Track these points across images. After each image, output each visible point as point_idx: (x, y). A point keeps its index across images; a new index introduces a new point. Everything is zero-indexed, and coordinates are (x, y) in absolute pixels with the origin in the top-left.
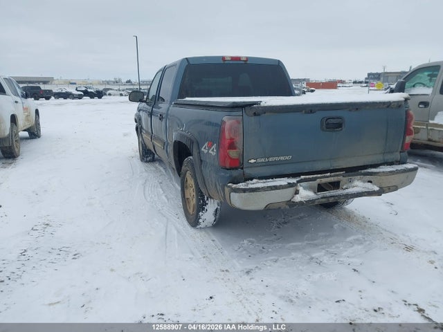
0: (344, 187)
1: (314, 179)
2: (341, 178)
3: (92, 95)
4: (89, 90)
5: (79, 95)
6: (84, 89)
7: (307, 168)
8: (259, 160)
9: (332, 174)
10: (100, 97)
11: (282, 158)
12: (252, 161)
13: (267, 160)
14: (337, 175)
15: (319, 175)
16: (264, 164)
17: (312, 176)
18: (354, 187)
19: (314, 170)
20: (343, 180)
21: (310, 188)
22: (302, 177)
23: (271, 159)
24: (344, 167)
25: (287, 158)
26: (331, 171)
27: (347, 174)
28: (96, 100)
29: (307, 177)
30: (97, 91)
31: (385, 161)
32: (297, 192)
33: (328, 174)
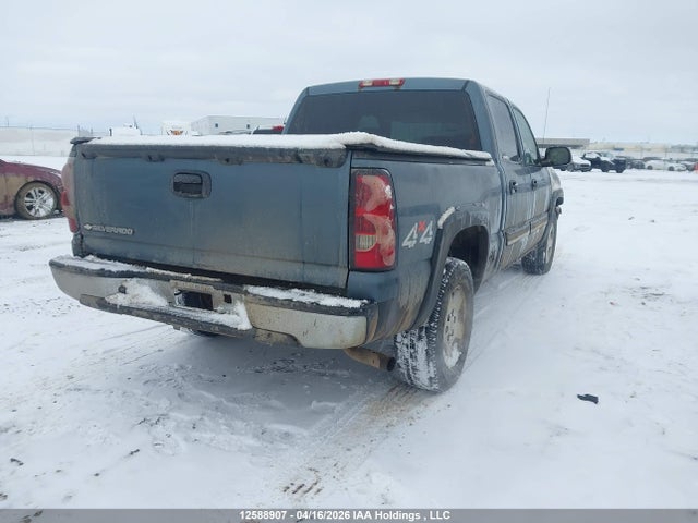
0: (220, 309)
1: (167, 279)
3: (605, 167)
4: (603, 159)
5: (583, 165)
6: (594, 156)
7: (158, 255)
8: (95, 228)
9: (195, 277)
10: (620, 171)
11: (121, 231)
12: (88, 227)
13: (103, 229)
15: (173, 274)
16: (102, 234)
19: (168, 263)
20: (218, 295)
22: (148, 269)
23: (108, 229)
24: (217, 269)
25: (127, 231)
26: (193, 271)
27: (222, 285)
28: (612, 174)
29: (156, 270)
30: (615, 161)
31: (306, 280)
32: (123, 290)
33: (186, 276)
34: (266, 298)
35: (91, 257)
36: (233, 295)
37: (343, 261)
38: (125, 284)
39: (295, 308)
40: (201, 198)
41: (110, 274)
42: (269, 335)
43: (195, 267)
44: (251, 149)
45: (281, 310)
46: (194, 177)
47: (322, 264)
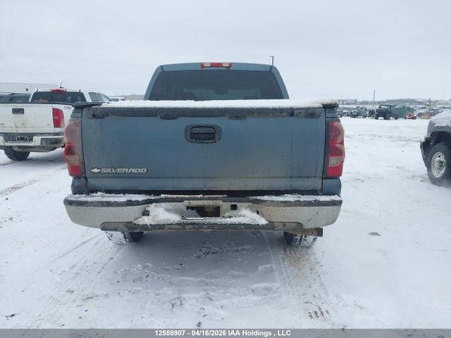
0: (227, 214)
1: (181, 200)
2: (220, 203)
7: (170, 184)
8: (104, 170)
9: (206, 196)
11: (134, 171)
12: (96, 170)
13: (114, 171)
14: (213, 199)
15: (187, 196)
16: (112, 175)
17: (176, 196)
18: (241, 216)
19: (181, 189)
20: (225, 206)
21: (175, 211)
22: (163, 196)
23: (119, 170)
24: (225, 189)
25: (141, 171)
26: (204, 193)
27: (229, 199)
29: (170, 196)
31: (294, 188)
32: (146, 213)
33: (199, 196)
34: (282, 202)
35: (99, 193)
36: (239, 204)
37: (320, 174)
38: (147, 209)
39: (304, 205)
40: (215, 142)
41: (137, 203)
42: (284, 225)
43: (205, 189)
44: (258, 109)
45: (293, 208)
46: (209, 129)
47: (305, 177)
